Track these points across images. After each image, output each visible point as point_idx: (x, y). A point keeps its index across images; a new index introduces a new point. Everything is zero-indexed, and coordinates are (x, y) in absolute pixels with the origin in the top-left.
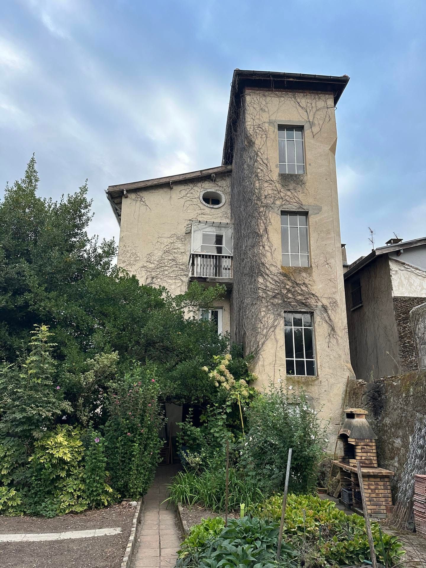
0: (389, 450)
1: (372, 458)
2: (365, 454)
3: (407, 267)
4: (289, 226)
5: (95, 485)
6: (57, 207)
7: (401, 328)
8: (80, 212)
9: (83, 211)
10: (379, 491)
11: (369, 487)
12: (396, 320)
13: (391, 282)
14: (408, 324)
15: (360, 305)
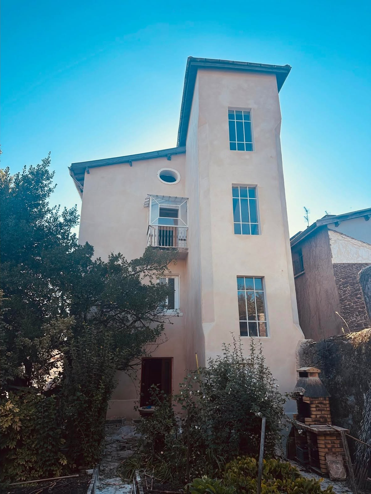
0: (342, 408)
1: (326, 416)
2: (319, 413)
3: (344, 237)
4: (240, 198)
5: (48, 455)
6: (19, 178)
7: (341, 292)
8: (42, 183)
9: (45, 182)
10: (335, 450)
11: (326, 446)
12: (337, 284)
13: (330, 250)
14: (348, 288)
15: (303, 272)
